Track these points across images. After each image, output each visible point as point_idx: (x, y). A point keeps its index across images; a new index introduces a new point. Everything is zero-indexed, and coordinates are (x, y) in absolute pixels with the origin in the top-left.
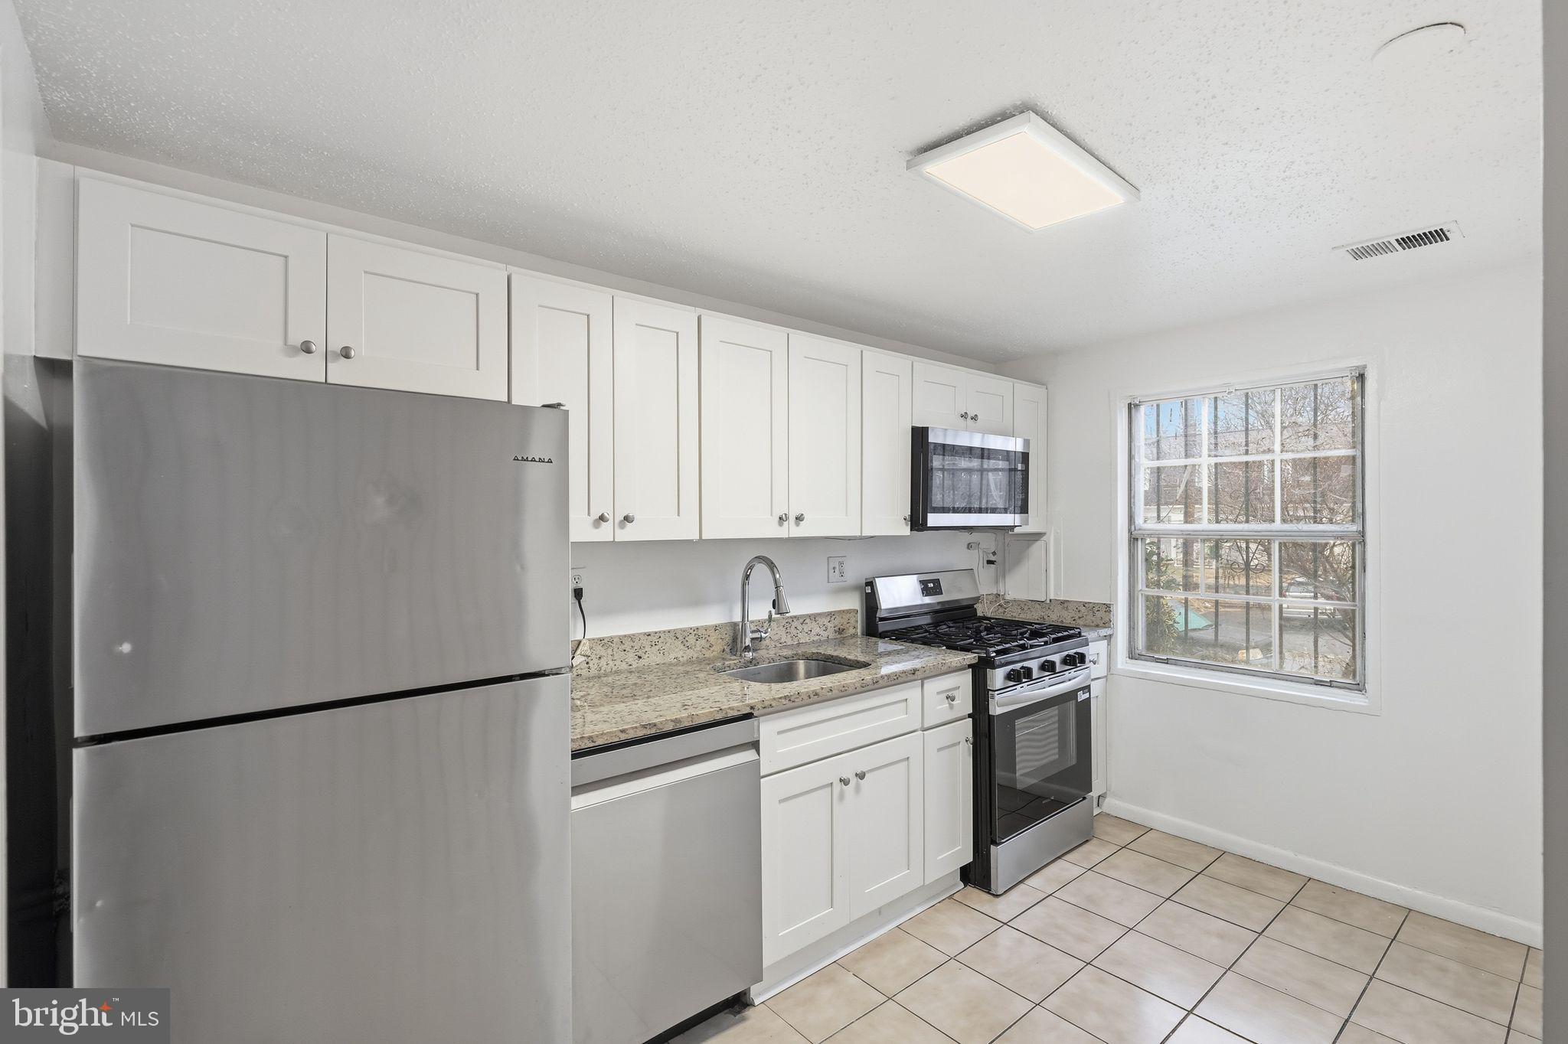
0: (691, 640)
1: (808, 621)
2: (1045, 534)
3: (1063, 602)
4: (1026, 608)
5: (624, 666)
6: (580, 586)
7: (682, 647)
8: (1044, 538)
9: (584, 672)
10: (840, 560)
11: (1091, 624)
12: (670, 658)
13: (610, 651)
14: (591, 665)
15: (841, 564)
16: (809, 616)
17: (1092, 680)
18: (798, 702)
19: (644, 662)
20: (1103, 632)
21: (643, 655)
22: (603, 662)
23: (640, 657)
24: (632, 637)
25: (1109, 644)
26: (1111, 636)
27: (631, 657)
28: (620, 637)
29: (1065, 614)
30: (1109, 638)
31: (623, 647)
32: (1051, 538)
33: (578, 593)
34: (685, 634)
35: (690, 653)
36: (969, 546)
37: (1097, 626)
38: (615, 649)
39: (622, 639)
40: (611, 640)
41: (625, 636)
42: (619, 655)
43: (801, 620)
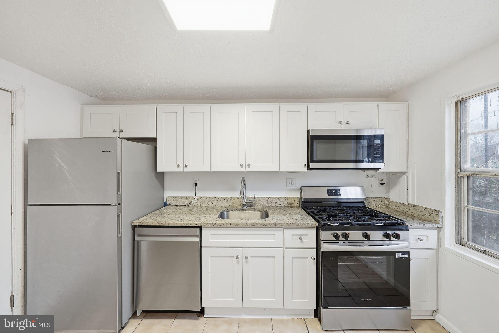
0: (229, 200)
1: (275, 199)
2: (407, 172)
3: (414, 206)
4: (397, 206)
5: (207, 205)
6: (196, 183)
7: (226, 202)
8: (407, 174)
9: (196, 205)
10: (292, 179)
11: (428, 219)
12: (222, 205)
13: (203, 200)
14: (198, 203)
15: (293, 181)
16: (276, 198)
17: (411, 248)
18: (215, 226)
19: (214, 205)
20: (437, 225)
21: (213, 203)
22: (201, 203)
23: (212, 203)
24: (210, 198)
25: (439, 233)
26: (441, 228)
27: (210, 203)
28: (206, 197)
29: (416, 212)
30: (439, 230)
31: (208, 200)
32: (410, 175)
33: (196, 185)
34: (227, 198)
35: (229, 204)
36: (368, 176)
37: (432, 221)
38: (205, 200)
39: (207, 198)
40: (204, 198)
41: (208, 197)
42: (206, 202)
43: (272, 199)
